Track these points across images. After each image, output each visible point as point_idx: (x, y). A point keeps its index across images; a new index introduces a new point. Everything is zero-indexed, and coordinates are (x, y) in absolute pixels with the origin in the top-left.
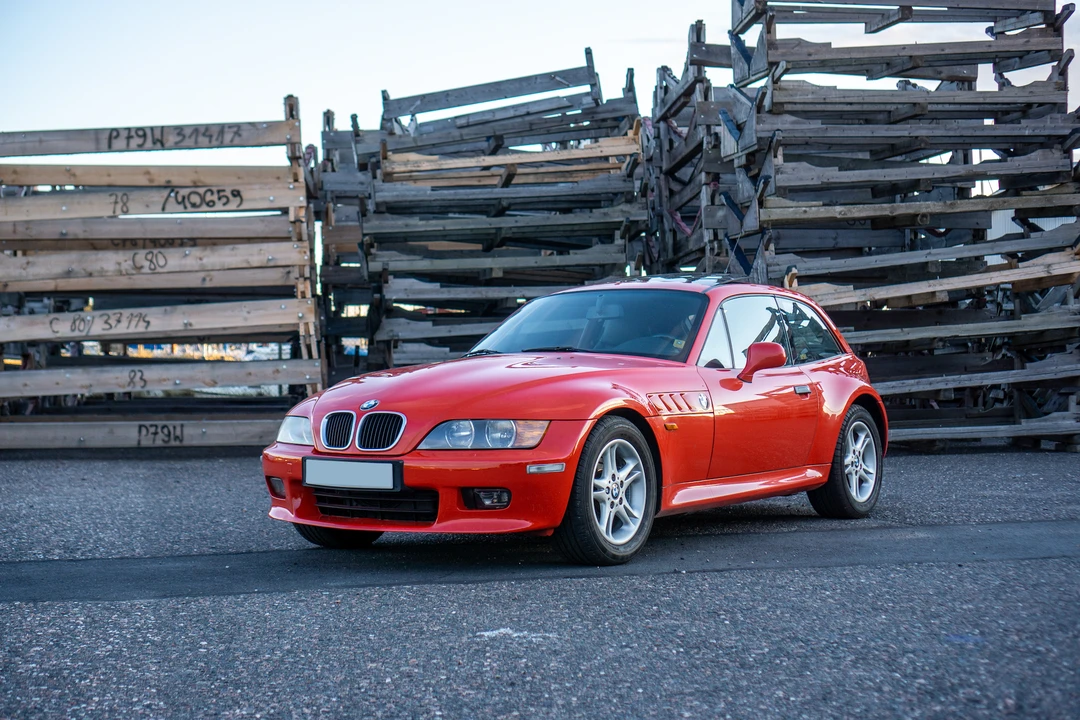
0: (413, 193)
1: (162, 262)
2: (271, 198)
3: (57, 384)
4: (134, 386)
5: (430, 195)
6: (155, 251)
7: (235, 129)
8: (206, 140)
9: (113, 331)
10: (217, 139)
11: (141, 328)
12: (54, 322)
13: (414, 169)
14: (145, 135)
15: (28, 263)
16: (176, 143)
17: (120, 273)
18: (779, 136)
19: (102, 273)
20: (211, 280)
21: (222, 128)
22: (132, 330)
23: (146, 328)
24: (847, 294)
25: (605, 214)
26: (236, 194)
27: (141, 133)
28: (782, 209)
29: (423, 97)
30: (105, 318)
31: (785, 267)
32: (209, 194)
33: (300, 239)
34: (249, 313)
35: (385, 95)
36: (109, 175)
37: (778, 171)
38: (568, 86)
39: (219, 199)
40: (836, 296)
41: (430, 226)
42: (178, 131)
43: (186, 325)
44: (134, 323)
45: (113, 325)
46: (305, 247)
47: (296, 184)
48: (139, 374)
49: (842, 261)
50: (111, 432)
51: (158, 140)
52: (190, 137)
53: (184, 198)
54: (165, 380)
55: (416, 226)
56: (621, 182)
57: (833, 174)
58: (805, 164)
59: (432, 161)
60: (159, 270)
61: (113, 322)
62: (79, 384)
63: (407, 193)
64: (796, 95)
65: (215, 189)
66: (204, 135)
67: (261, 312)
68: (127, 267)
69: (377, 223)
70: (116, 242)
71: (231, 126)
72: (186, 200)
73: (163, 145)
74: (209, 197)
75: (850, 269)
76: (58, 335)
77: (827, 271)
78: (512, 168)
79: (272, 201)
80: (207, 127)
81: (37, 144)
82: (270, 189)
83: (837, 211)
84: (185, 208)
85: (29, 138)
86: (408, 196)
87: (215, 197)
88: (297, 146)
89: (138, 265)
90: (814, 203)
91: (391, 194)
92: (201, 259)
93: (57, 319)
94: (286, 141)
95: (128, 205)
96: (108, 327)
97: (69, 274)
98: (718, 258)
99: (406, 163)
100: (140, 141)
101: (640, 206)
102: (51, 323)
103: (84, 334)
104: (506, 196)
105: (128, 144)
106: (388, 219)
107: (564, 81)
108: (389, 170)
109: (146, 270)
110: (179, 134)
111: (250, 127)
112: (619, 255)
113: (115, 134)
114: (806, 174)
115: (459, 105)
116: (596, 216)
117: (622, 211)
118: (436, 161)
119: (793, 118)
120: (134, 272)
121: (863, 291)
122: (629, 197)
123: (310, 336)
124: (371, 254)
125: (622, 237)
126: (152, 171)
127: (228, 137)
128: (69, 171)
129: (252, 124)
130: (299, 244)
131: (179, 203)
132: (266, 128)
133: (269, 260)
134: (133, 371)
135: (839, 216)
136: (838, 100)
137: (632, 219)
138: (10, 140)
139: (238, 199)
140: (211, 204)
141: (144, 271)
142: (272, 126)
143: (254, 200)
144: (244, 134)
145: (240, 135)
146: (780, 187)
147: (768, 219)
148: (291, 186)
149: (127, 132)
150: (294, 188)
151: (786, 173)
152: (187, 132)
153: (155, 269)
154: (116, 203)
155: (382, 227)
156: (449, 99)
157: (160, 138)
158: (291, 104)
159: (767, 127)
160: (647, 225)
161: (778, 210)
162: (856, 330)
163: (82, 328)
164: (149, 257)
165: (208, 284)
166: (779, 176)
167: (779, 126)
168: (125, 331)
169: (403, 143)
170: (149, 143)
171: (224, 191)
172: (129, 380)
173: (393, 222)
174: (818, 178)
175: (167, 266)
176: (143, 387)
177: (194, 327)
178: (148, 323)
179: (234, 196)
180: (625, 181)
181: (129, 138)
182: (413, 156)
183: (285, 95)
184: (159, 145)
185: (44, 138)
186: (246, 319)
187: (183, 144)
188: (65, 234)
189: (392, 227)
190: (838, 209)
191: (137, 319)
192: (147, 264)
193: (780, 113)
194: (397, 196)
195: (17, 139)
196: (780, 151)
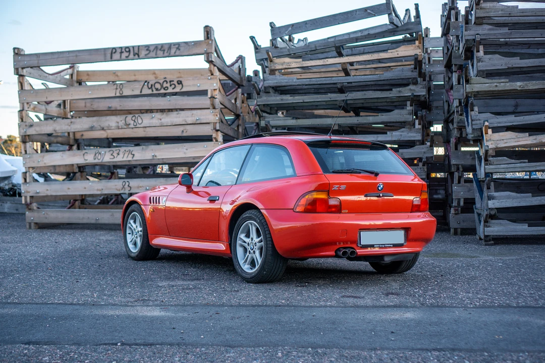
0: (285, 81)
1: (140, 121)
2: (198, 85)
3: (85, 188)
4: (125, 190)
5: (295, 82)
6: (137, 116)
7: (177, 46)
8: (162, 52)
9: (115, 160)
10: (167, 52)
11: (130, 158)
12: (85, 154)
13: (287, 67)
14: (129, 51)
15: (71, 122)
16: (146, 55)
17: (118, 128)
18: (478, 38)
19: (109, 128)
20: (186, 132)
21: (170, 46)
22: (125, 159)
23: (133, 158)
24: (524, 139)
25: (400, 92)
26: (180, 83)
27: (127, 50)
28: (480, 85)
29: (293, 25)
30: (112, 152)
31: (482, 122)
32: (165, 83)
33: (214, 108)
34: (187, 149)
35: (272, 25)
36: (135, 75)
37: (479, 60)
38: (375, 16)
39: (171, 86)
40: (516, 140)
41: (295, 100)
42: (146, 48)
43: (153, 156)
44: (126, 155)
45: (115, 156)
46: (217, 112)
47: (212, 76)
48: (127, 184)
49: (522, 117)
50: (112, 215)
51: (136, 54)
52: (153, 51)
53: (152, 85)
54: (141, 187)
55: (287, 100)
56: (410, 72)
57: (516, 62)
58: (497, 56)
59: (297, 62)
60: (138, 126)
61: (115, 154)
62: (96, 188)
63: (282, 81)
64: (491, 12)
65: (168, 80)
66: (160, 50)
67: (194, 149)
68: (122, 124)
69: (265, 98)
70: (143, 111)
71: (175, 44)
72: (153, 87)
73: (139, 56)
74: (165, 85)
75: (527, 123)
76: (87, 162)
77: (511, 124)
78: (344, 65)
79: (199, 86)
80: (162, 45)
81: (75, 58)
82: (198, 79)
83: (518, 85)
84: (153, 91)
85: (71, 55)
86: (282, 83)
87: (168, 85)
88: (210, 54)
89: (128, 124)
90: (503, 80)
91: (273, 82)
92: (161, 120)
93: (87, 153)
94: (204, 52)
95: (123, 90)
96: (112, 157)
97: (92, 129)
98: (460, 117)
99: (282, 64)
100: (127, 54)
101: (422, 86)
102: (84, 155)
103: (100, 161)
104: (339, 81)
105: (121, 57)
106: (271, 96)
107: (372, 13)
108: (273, 68)
109: (132, 126)
110: (147, 50)
111: (185, 45)
112: (408, 116)
113: (114, 51)
114: (498, 62)
115: (313, 30)
116: (395, 93)
117: (411, 90)
118: (300, 62)
119: (490, 27)
120: (125, 127)
121: (534, 137)
122: (415, 81)
123: (220, 164)
124: (263, 117)
125: (411, 106)
126: (156, 72)
127: (173, 51)
128: (115, 73)
129: (186, 43)
130: (214, 110)
131: (149, 89)
132: (193, 45)
133: (197, 120)
134: (124, 182)
135: (519, 89)
136: (518, 14)
137: (415, 94)
138: (61, 56)
139: (181, 85)
140: (166, 89)
141: (130, 126)
142: (197, 43)
143: (189, 86)
144: (182, 49)
145: (179, 49)
146: (481, 71)
147: (471, 91)
148: (209, 78)
149: (120, 49)
150: (211, 79)
151: (485, 62)
152: (152, 48)
153: (136, 125)
154: (116, 89)
155: (268, 101)
156: (307, 26)
157: (137, 52)
158: (208, 31)
159: (472, 32)
160: (426, 98)
161: (478, 85)
162: (529, 162)
163: (99, 158)
164: (134, 118)
165: (185, 134)
166: (480, 64)
167: (480, 32)
168: (122, 160)
169: (282, 52)
170: (132, 56)
171: (173, 81)
172: (122, 187)
173: (274, 98)
174: (506, 64)
175: (143, 124)
176: (129, 191)
177: (157, 158)
178: (134, 155)
179: (178, 84)
180: (412, 71)
181: (121, 52)
182: (287, 60)
183: (204, 26)
184: (137, 56)
185: (78, 54)
186: (185, 153)
187: (149, 55)
188: (111, 107)
189: (273, 101)
190: (519, 84)
191: (128, 153)
192: (132, 122)
193: (481, 24)
194: (277, 83)
195: (65, 55)
196: (481, 48)
